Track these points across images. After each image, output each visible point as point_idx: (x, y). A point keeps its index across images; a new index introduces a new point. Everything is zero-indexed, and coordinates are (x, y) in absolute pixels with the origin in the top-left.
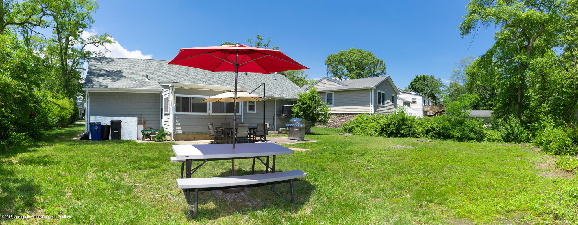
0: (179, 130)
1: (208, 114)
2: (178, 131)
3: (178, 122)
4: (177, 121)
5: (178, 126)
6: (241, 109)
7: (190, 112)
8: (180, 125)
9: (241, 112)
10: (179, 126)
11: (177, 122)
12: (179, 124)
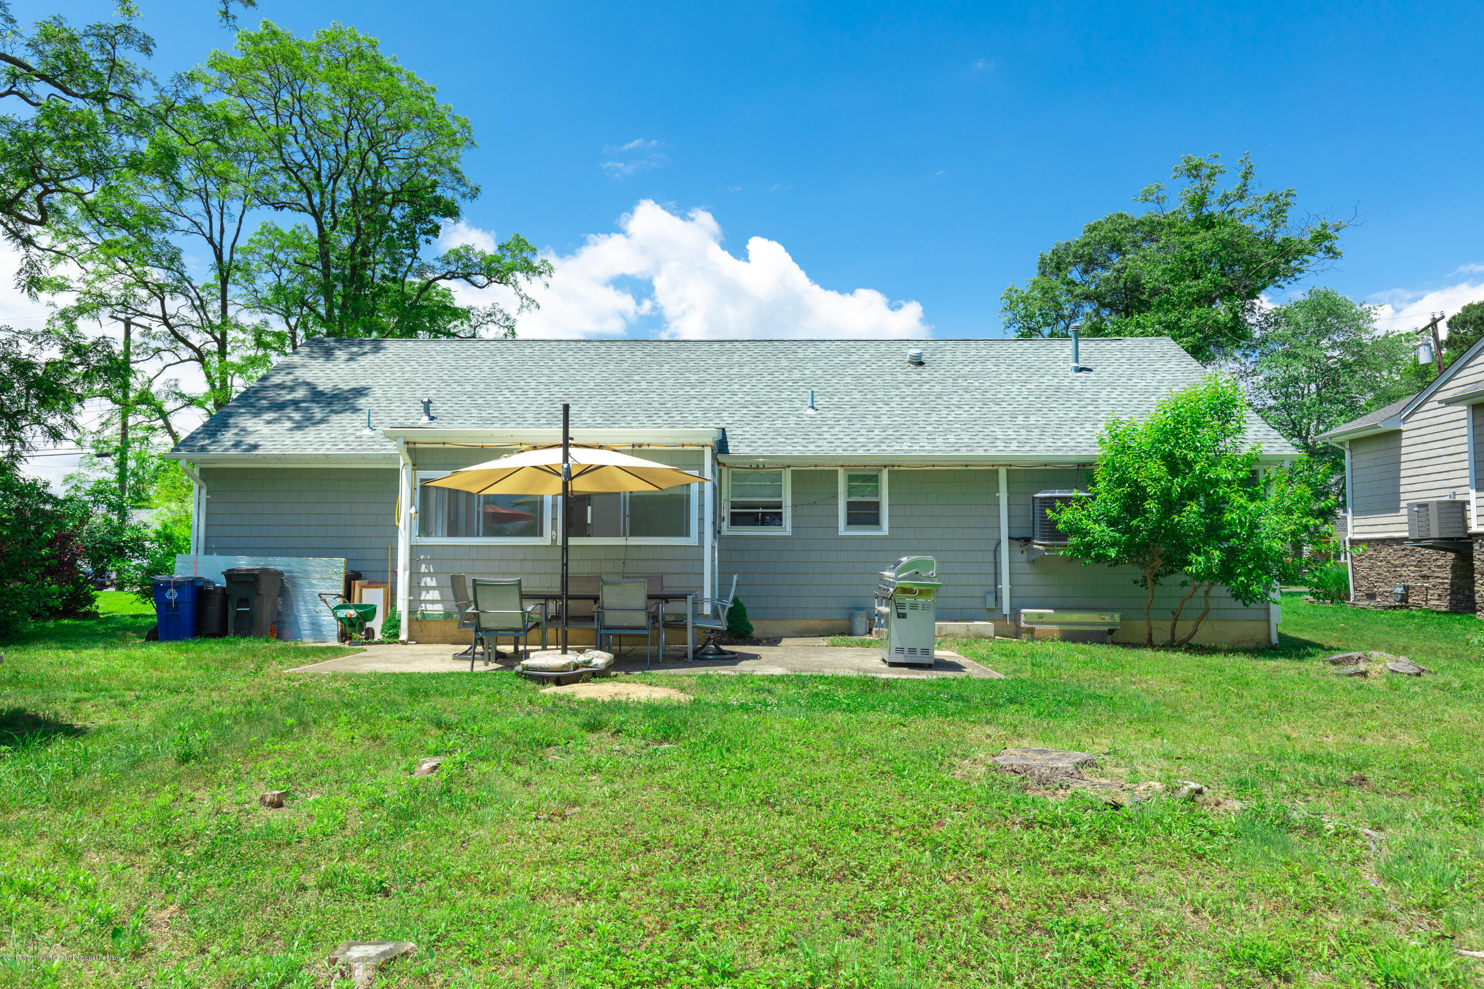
0: (433, 602)
1: (549, 543)
2: (429, 607)
3: (428, 574)
4: (423, 569)
5: (428, 589)
6: (701, 520)
7: (478, 535)
8: (434, 584)
9: (701, 534)
10: (433, 588)
11: (425, 575)
12: (430, 582)
